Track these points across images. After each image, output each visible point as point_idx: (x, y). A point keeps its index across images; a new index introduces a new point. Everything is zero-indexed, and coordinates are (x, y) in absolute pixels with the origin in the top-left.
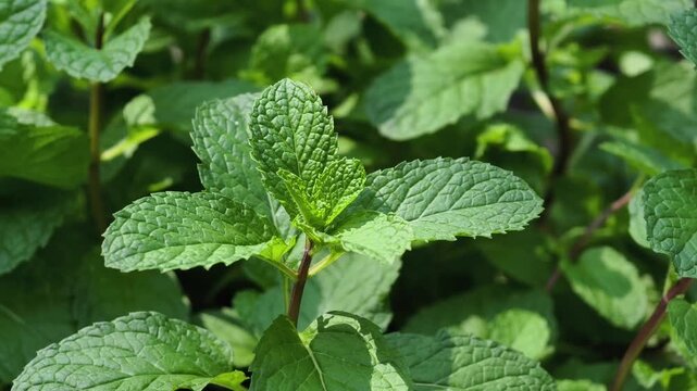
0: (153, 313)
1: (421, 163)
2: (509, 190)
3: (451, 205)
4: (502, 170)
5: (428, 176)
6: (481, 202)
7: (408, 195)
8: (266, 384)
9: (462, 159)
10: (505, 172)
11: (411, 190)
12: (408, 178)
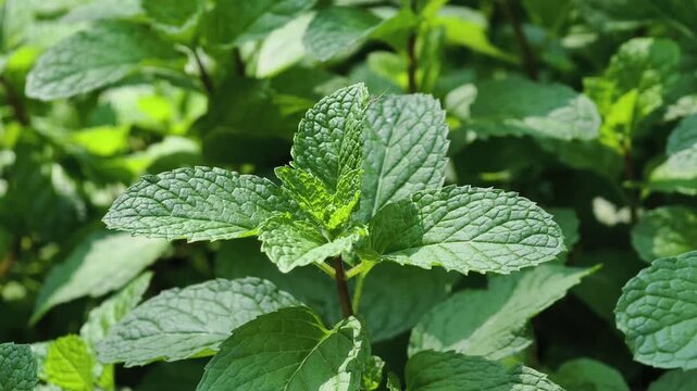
0: (266, 282)
1: (470, 190)
2: (538, 233)
3: (474, 237)
4: (543, 211)
5: (472, 204)
6: (501, 240)
7: (446, 217)
8: (230, 363)
9: (511, 193)
10: (546, 215)
11: (450, 214)
12: (452, 202)
